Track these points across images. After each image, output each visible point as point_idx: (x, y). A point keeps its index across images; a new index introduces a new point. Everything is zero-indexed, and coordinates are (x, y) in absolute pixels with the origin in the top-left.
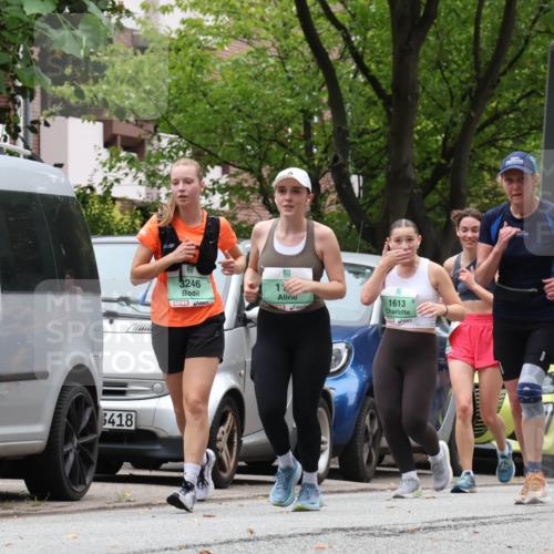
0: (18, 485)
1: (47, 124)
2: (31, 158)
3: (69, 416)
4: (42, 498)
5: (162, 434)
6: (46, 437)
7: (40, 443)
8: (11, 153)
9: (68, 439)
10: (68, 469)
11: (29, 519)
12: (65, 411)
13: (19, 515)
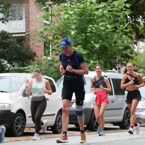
0: (118, 127)
1: (122, 68)
2: (119, 73)
3: (126, 115)
4: (122, 129)
5: (142, 118)
6: (122, 119)
7: (121, 120)
8: (116, 72)
9: (126, 119)
10: (126, 124)
11: (120, 133)
12: (125, 115)
13: (118, 132)
